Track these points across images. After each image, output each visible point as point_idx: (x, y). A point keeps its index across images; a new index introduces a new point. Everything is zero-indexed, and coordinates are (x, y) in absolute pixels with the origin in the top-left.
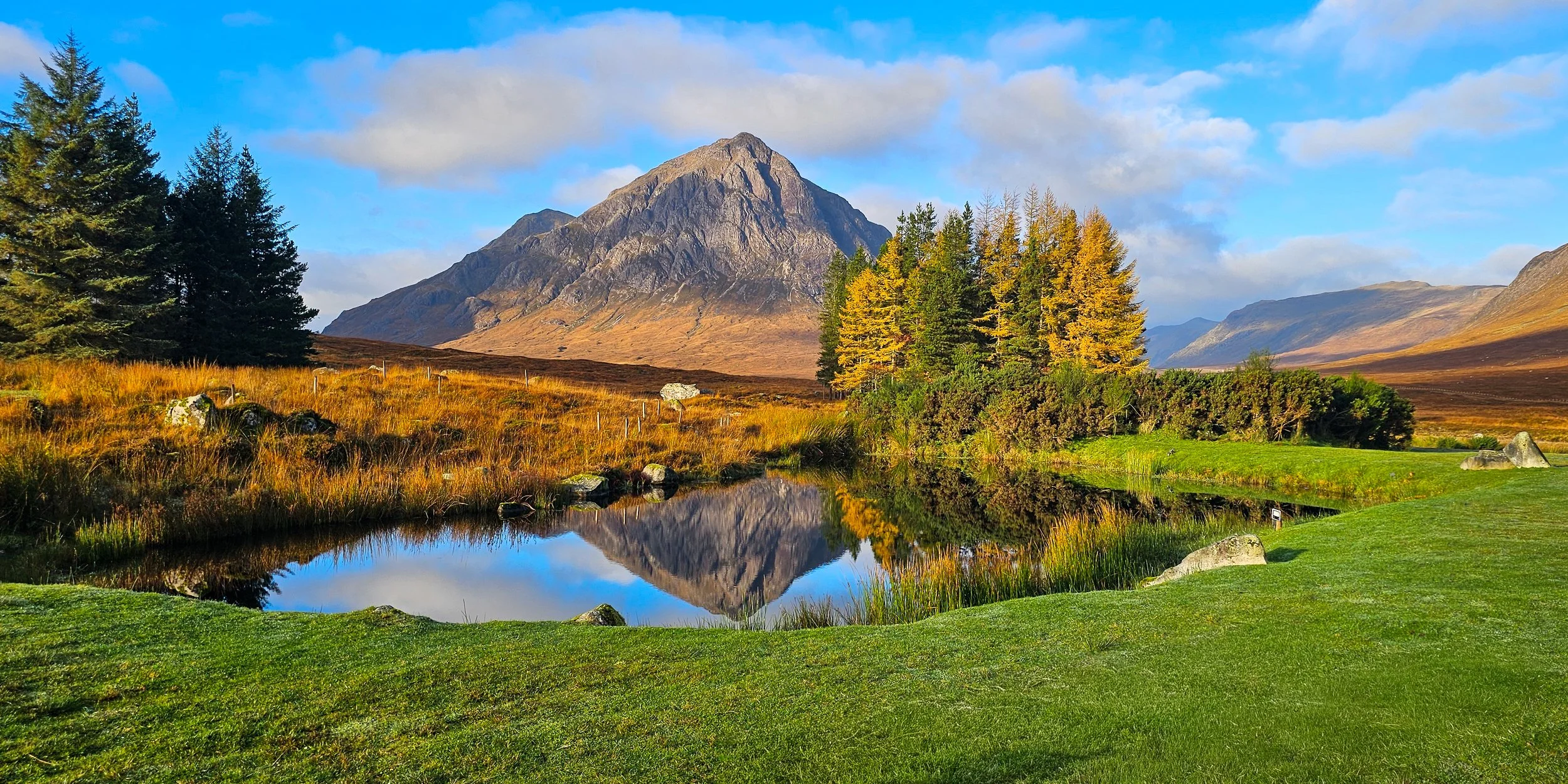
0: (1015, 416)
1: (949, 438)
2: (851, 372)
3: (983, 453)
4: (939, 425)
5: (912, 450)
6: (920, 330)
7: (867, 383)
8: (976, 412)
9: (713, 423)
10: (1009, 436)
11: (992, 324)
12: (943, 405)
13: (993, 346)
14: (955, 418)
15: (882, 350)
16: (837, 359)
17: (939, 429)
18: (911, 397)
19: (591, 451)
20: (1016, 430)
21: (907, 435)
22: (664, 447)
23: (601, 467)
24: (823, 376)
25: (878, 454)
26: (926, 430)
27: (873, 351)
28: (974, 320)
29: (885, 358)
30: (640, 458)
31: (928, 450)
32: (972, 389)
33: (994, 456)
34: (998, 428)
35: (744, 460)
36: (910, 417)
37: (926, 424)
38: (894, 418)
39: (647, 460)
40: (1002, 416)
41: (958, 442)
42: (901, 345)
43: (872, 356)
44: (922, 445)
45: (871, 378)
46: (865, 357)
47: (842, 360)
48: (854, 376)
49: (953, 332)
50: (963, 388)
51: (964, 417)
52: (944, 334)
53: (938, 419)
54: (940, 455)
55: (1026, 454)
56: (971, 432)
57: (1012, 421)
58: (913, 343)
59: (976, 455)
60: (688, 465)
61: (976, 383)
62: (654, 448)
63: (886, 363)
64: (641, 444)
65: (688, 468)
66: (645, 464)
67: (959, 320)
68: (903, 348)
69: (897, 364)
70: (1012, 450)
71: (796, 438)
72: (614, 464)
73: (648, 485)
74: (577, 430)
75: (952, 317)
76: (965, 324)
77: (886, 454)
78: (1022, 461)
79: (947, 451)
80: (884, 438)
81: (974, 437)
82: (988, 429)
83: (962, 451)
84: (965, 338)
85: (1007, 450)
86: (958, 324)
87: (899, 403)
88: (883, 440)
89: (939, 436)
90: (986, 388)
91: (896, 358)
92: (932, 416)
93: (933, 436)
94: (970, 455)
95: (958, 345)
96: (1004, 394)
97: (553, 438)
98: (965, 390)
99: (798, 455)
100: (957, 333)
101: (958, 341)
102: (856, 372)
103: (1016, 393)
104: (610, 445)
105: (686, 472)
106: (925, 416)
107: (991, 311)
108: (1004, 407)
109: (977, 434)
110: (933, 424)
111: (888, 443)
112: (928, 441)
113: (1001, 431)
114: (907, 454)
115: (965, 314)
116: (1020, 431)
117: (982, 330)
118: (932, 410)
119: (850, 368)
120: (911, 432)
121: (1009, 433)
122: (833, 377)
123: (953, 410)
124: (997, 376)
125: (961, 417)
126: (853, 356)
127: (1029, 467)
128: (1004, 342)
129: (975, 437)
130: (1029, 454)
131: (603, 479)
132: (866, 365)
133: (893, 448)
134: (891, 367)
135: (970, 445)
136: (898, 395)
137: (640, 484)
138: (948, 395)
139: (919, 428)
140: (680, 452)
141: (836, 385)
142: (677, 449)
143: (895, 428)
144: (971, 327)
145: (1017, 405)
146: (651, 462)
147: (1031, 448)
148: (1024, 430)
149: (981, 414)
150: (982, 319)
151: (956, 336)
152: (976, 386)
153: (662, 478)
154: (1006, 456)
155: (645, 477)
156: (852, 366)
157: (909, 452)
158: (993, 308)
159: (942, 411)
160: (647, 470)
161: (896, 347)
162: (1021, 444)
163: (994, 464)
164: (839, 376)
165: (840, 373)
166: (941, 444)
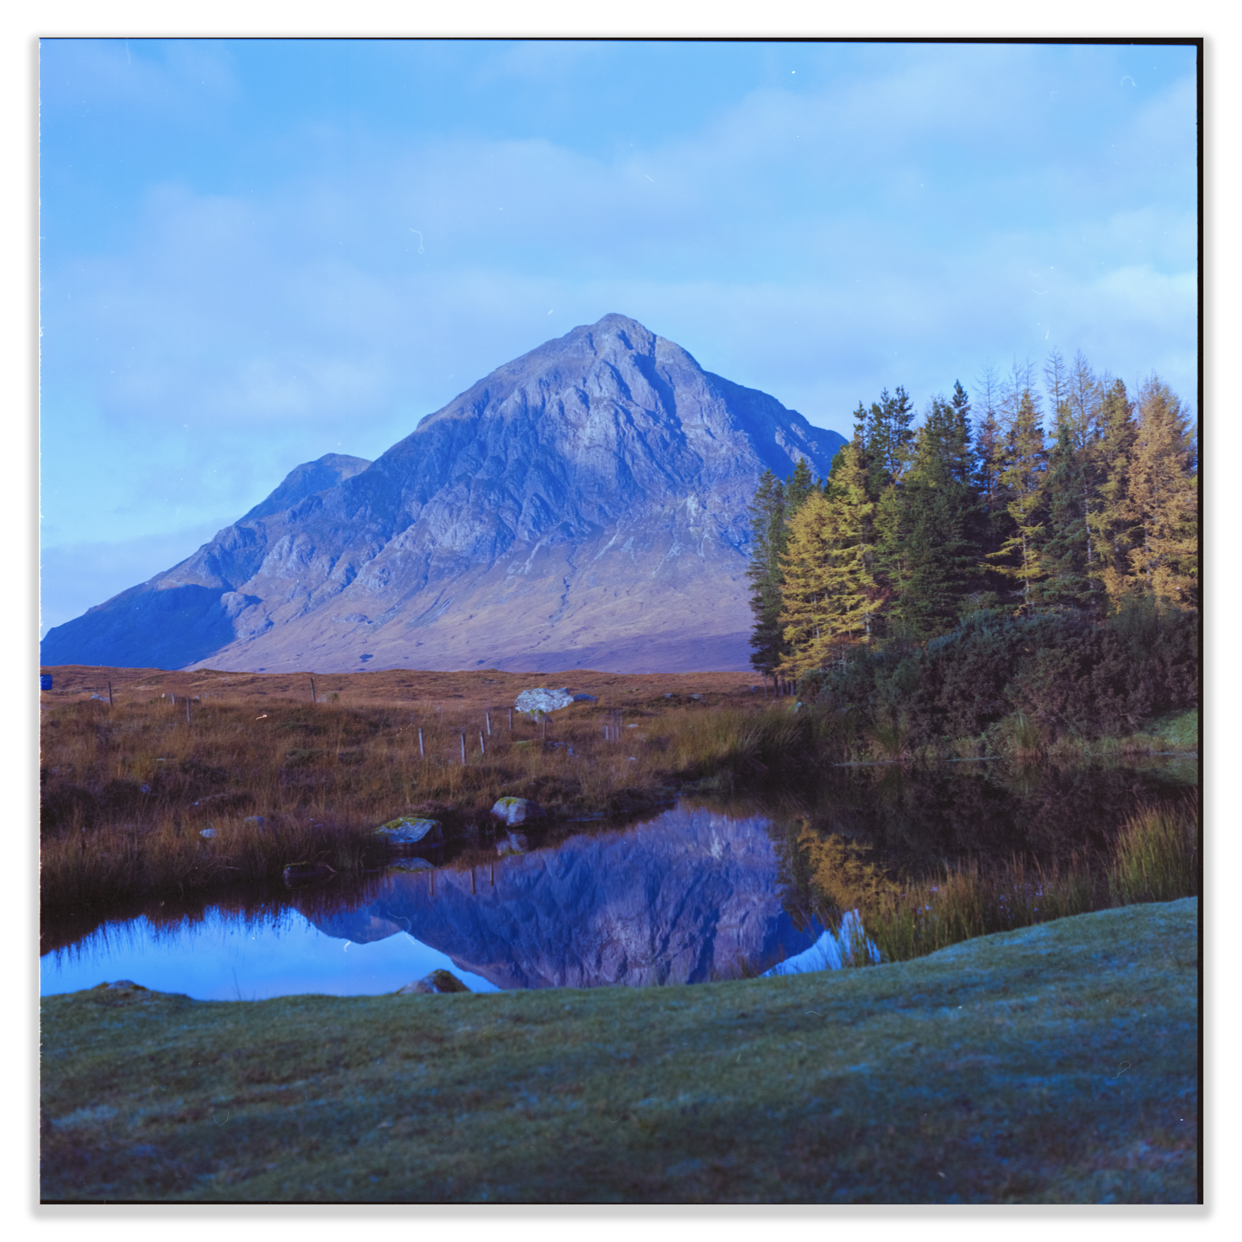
0: (1059, 687)
1: (962, 730)
2: (804, 650)
3: (1015, 748)
4: (944, 710)
5: (905, 754)
6: (905, 578)
7: (830, 666)
8: (999, 687)
9: (594, 736)
10: (1053, 719)
11: (1015, 559)
12: (948, 680)
13: (1020, 593)
14: (967, 697)
15: (850, 614)
16: (781, 634)
17: (946, 718)
18: (896, 672)
19: (414, 787)
20: (1063, 709)
21: (896, 730)
22: (522, 772)
23: (430, 805)
24: (763, 661)
25: (853, 763)
26: (924, 722)
27: (835, 616)
28: (988, 556)
29: (855, 626)
30: (486, 791)
31: (931, 753)
32: (989, 651)
33: (1032, 751)
34: (1035, 708)
35: (646, 783)
36: (899, 703)
37: (924, 711)
38: (874, 706)
39: (498, 792)
40: (1039, 689)
41: (976, 735)
42: (878, 603)
43: (834, 624)
44: (920, 744)
45: (836, 659)
46: (824, 627)
47: (790, 632)
48: (810, 657)
49: (956, 577)
50: (976, 651)
51: (982, 695)
52: (942, 581)
53: (942, 701)
54: (950, 757)
55: (1082, 745)
56: (996, 717)
57: (1055, 695)
58: (896, 598)
59: (1007, 751)
60: (560, 797)
61: (995, 642)
62: (507, 775)
63: (859, 633)
64: (487, 772)
65: (560, 801)
66: (495, 799)
67: (963, 558)
68: (882, 608)
69: (874, 633)
70: (1060, 741)
71: (723, 748)
72: (449, 803)
73: (502, 828)
74: (391, 759)
75: (953, 554)
76: (974, 564)
77: (865, 762)
78: (1077, 756)
79: (959, 749)
80: (861, 738)
81: (999, 725)
82: (1020, 712)
83: (983, 748)
84: (976, 584)
85: (1053, 740)
86: (963, 565)
87: (879, 683)
88: (860, 742)
89: (947, 727)
90: (1012, 647)
91: (872, 624)
92: (932, 699)
93: (937, 729)
94: (995, 753)
95: (965, 596)
96: (1040, 653)
97: (356, 771)
98: (979, 655)
99: (730, 773)
100: (963, 577)
101: (966, 590)
102: (812, 651)
103: (1057, 652)
104: (441, 774)
105: (558, 807)
106: (921, 699)
107: (1012, 541)
108: (1041, 675)
109: (1005, 720)
110: (935, 710)
111: (867, 746)
112: (929, 737)
113: (1041, 712)
114: (899, 760)
115: (971, 548)
116: (1070, 709)
117: (1002, 570)
118: (931, 689)
119: (803, 646)
120: (902, 726)
121: (1052, 713)
122: (778, 663)
123: (963, 685)
124: (1026, 628)
125: (978, 698)
126: (805, 627)
127: (1088, 764)
128: (1035, 586)
129: (1002, 725)
130: (1087, 743)
131: (434, 823)
132: (827, 638)
133: (877, 752)
134: (866, 639)
135: (996, 738)
136: (878, 672)
137: (490, 828)
138: (954, 664)
139: (914, 718)
140: (546, 779)
141: (783, 673)
142: (542, 774)
143: (877, 722)
144: (983, 567)
145: (1061, 670)
146: (504, 795)
147: (1088, 734)
148: (1074, 706)
149: (1007, 689)
150: (999, 553)
151: (962, 583)
152: (995, 646)
153: (522, 817)
154: (1052, 750)
155: (496, 817)
156: (805, 641)
157: (902, 757)
158: (1015, 536)
159: (947, 689)
160: (499, 808)
161: (872, 607)
162: (1072, 729)
163: (1034, 763)
164: (786, 658)
165: (788, 653)
166: (949, 741)
